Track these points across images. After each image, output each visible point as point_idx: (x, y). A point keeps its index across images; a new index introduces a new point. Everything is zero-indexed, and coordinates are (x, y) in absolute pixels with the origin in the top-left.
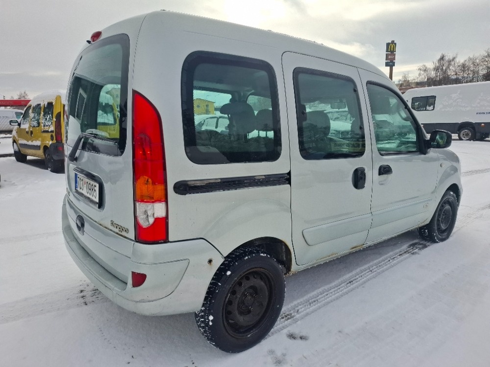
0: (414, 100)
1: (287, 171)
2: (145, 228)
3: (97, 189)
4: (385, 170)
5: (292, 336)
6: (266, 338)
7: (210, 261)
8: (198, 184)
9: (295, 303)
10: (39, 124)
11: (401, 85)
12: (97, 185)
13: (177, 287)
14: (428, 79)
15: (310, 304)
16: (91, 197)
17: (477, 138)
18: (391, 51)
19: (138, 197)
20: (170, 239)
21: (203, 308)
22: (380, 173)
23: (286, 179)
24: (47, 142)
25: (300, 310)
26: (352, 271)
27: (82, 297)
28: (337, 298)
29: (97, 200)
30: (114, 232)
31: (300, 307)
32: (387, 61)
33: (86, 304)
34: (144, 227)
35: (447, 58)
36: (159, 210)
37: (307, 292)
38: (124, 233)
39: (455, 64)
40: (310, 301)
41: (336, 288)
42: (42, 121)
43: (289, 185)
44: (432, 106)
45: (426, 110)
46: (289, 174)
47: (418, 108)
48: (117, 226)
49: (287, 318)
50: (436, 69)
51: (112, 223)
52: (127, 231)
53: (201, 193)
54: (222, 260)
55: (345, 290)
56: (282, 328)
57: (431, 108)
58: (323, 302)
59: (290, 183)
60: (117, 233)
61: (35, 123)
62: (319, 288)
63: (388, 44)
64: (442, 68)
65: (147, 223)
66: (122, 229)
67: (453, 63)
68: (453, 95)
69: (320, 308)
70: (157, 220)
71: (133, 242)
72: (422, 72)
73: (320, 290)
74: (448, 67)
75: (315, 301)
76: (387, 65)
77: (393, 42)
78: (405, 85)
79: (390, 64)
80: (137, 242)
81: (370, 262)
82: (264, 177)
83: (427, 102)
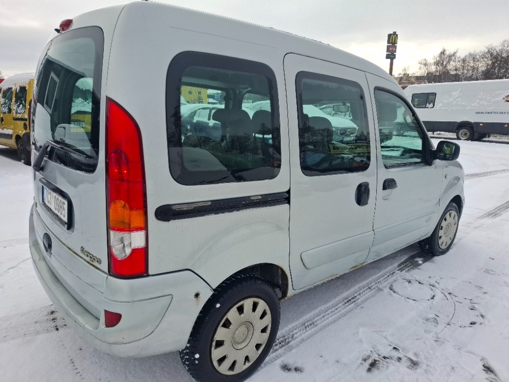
0: (414, 96)
1: (287, 189)
2: (119, 261)
3: (66, 206)
4: (389, 184)
5: (286, 368)
6: (258, 370)
7: (197, 295)
8: (185, 208)
9: (290, 326)
10: (10, 111)
11: (401, 79)
12: (66, 203)
13: (157, 326)
14: (427, 74)
15: (306, 327)
16: (59, 214)
17: (475, 138)
18: (392, 43)
19: (111, 224)
20: (150, 272)
21: (188, 345)
22: (384, 188)
23: (285, 198)
24: (20, 132)
25: (295, 336)
26: (349, 289)
27: (53, 320)
28: (334, 321)
29: (65, 219)
30: (85, 260)
31: (295, 331)
32: (387, 53)
33: (57, 329)
34: (119, 259)
35: (447, 53)
36: (137, 240)
37: (303, 313)
38: (96, 264)
39: (455, 59)
40: (306, 324)
41: (333, 309)
42: (14, 107)
43: (288, 205)
44: (432, 104)
45: (425, 107)
46: (289, 192)
47: (417, 105)
48: (88, 254)
49: (281, 345)
50: (437, 63)
51: (82, 249)
52: (99, 261)
53: (188, 218)
54: (210, 293)
55: (343, 311)
56: (276, 358)
57: (431, 105)
58: (320, 325)
59: (289, 203)
60: (88, 262)
61: (6, 110)
62: (316, 309)
63: (390, 36)
64: (442, 63)
65: (124, 254)
66: (93, 258)
67: (453, 58)
68: (454, 93)
69: (316, 333)
70: (134, 251)
71: (106, 276)
72: (422, 66)
73: (317, 311)
74: (449, 62)
75: (311, 325)
76: (388, 57)
77: (395, 33)
78: (404, 78)
79: (391, 56)
80: (111, 275)
81: (368, 278)
82: (260, 197)
83: (427, 99)
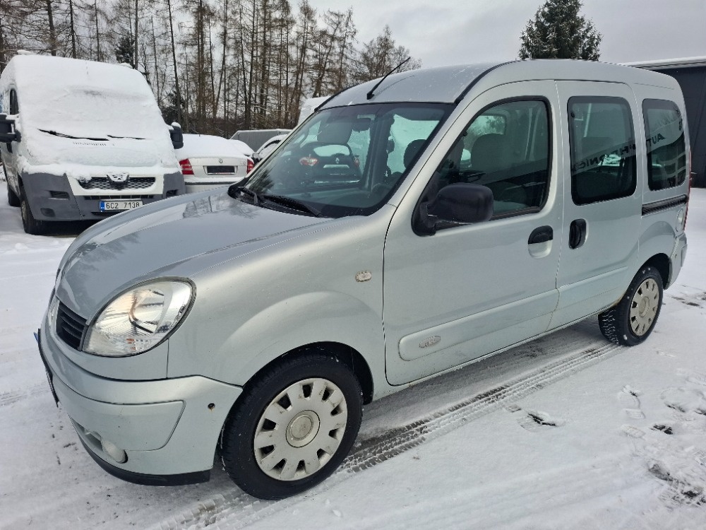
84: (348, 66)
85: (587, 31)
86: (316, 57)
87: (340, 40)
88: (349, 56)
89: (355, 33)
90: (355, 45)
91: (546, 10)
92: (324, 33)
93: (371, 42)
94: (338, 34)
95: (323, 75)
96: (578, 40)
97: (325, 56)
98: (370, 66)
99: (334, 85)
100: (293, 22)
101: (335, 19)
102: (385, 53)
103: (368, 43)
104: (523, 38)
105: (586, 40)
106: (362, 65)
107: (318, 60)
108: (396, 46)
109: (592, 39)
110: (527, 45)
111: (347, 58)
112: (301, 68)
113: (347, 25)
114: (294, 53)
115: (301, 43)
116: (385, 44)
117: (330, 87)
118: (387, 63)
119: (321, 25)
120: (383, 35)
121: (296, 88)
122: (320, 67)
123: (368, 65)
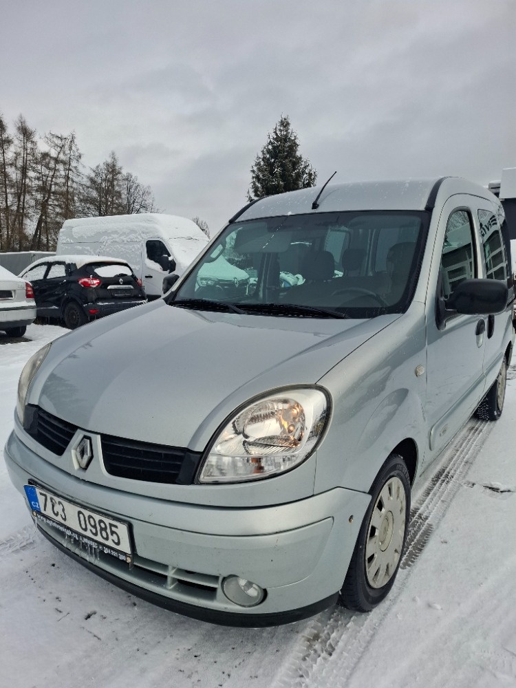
84: (74, 189)
85: (305, 167)
86: (38, 179)
87: (64, 163)
88: (75, 179)
89: (80, 157)
90: (80, 169)
91: (270, 147)
92: (45, 155)
93: (98, 167)
94: (62, 157)
95: (49, 197)
96: (299, 176)
97: (49, 179)
98: (99, 189)
99: (62, 208)
100: (9, 142)
101: (58, 142)
102: (113, 179)
103: (94, 167)
104: (253, 171)
105: (305, 175)
106: (91, 190)
107: (41, 183)
108: (124, 172)
109: (310, 175)
110: (257, 177)
111: (73, 181)
112: (22, 190)
113: (70, 149)
114: (14, 174)
115: (20, 163)
116: (113, 170)
117: (58, 210)
118: (117, 188)
119: (42, 147)
120: (110, 161)
121: (18, 210)
122: (44, 189)
123: (97, 189)
